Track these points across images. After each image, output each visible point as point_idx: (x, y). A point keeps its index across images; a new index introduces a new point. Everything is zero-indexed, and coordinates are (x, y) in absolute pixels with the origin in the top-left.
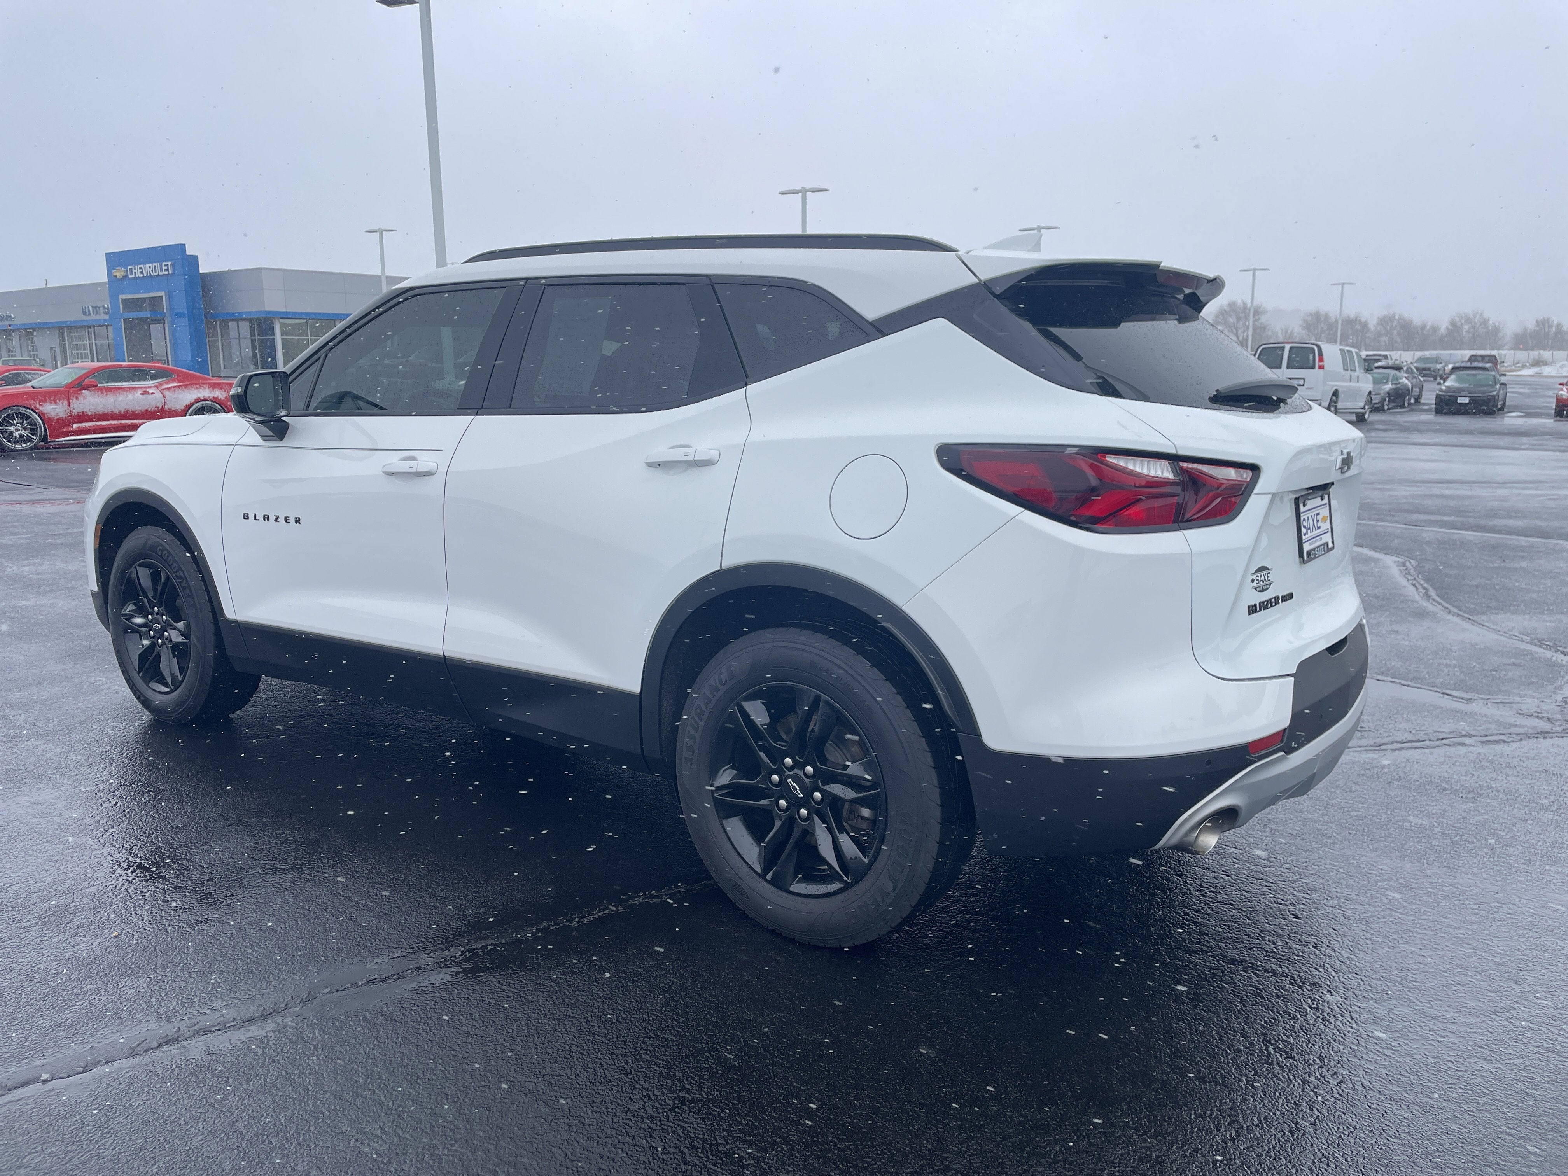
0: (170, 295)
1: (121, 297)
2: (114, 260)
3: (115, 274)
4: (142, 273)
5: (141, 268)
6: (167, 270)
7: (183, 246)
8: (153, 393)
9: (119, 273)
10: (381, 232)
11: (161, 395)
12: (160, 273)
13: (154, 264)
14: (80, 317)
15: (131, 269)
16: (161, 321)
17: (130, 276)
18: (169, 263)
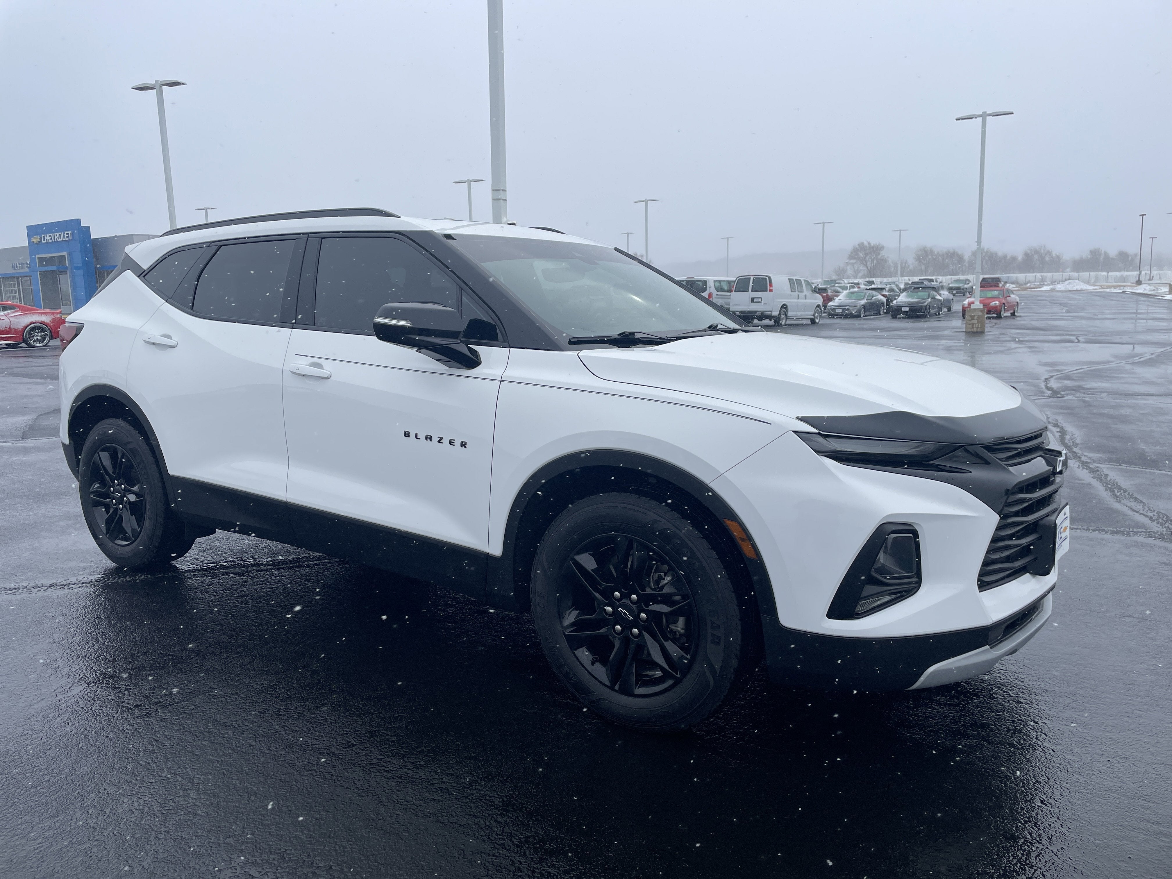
0: (70, 255)
1: (37, 256)
2: (32, 230)
3: (33, 241)
4: (51, 239)
5: (50, 236)
6: (68, 237)
7: (78, 221)
8: (3, 319)
9: (35, 240)
10: (206, 209)
11: (8, 320)
12: (64, 239)
13: (59, 233)
14: (10, 271)
15: (44, 237)
16: (65, 272)
17: (43, 242)
18: (69, 232)
